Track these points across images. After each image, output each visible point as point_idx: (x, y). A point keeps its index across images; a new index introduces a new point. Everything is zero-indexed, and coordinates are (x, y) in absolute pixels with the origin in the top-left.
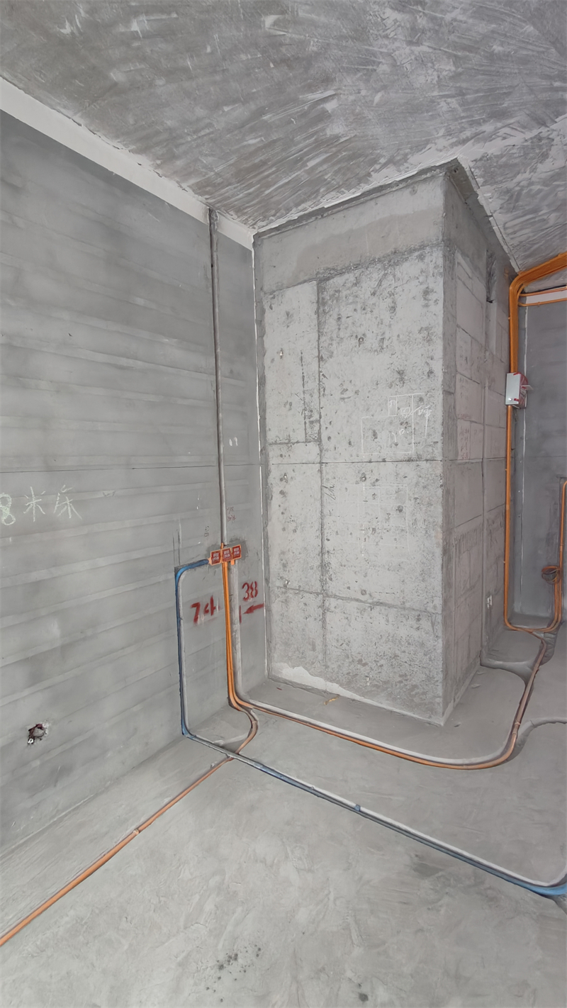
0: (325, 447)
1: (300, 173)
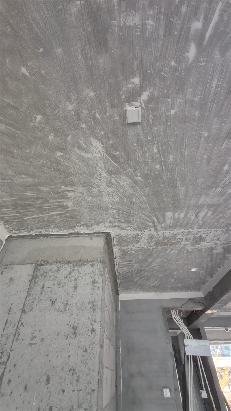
1: (45, 216)
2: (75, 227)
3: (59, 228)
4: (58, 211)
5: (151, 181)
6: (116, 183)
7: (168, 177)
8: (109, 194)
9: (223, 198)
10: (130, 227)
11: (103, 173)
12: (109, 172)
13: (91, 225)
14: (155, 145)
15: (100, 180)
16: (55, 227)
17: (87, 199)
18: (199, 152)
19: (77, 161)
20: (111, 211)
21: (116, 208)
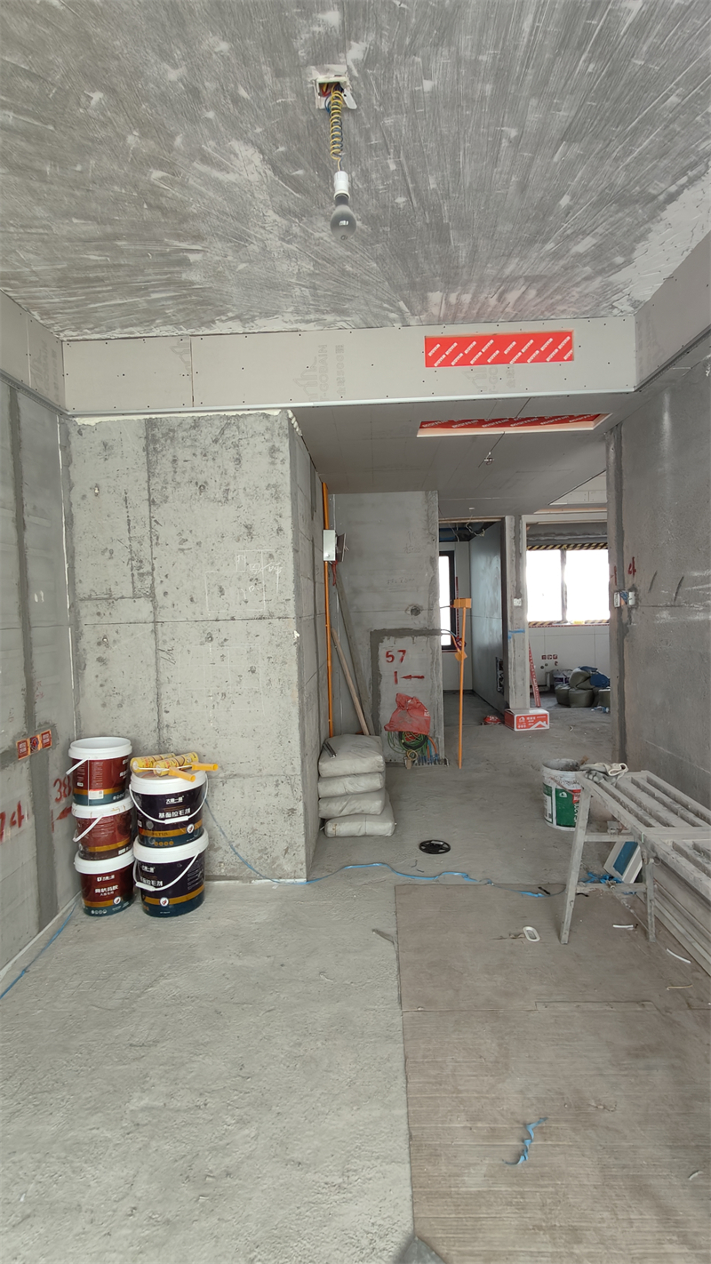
0: (160, 604)
1: (140, 301)
2: (213, 322)
3: (177, 324)
4: (169, 290)
5: (387, 229)
6: (302, 234)
7: (428, 221)
8: (288, 255)
9: (562, 262)
10: (345, 321)
11: (270, 213)
12: (283, 212)
13: (253, 319)
14: (392, 156)
15: (264, 228)
16: (165, 324)
17: (236, 267)
18: (500, 169)
19: (203, 189)
20: (297, 291)
21: (308, 284)
